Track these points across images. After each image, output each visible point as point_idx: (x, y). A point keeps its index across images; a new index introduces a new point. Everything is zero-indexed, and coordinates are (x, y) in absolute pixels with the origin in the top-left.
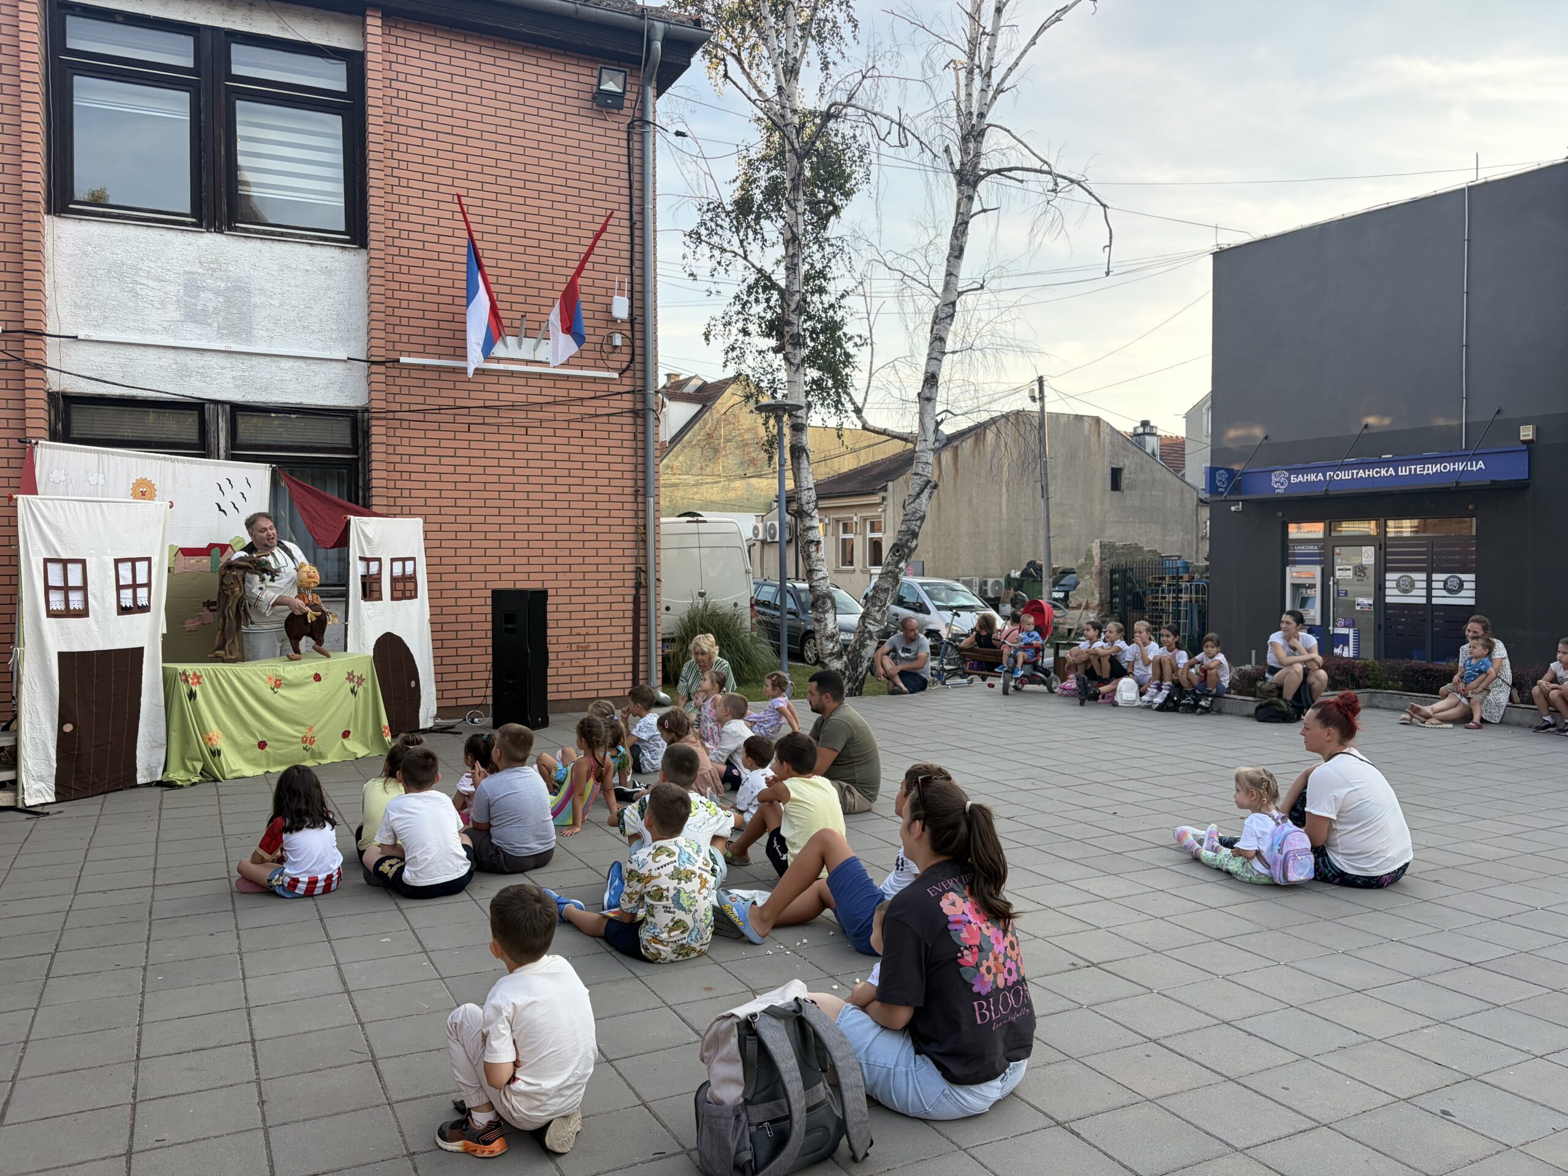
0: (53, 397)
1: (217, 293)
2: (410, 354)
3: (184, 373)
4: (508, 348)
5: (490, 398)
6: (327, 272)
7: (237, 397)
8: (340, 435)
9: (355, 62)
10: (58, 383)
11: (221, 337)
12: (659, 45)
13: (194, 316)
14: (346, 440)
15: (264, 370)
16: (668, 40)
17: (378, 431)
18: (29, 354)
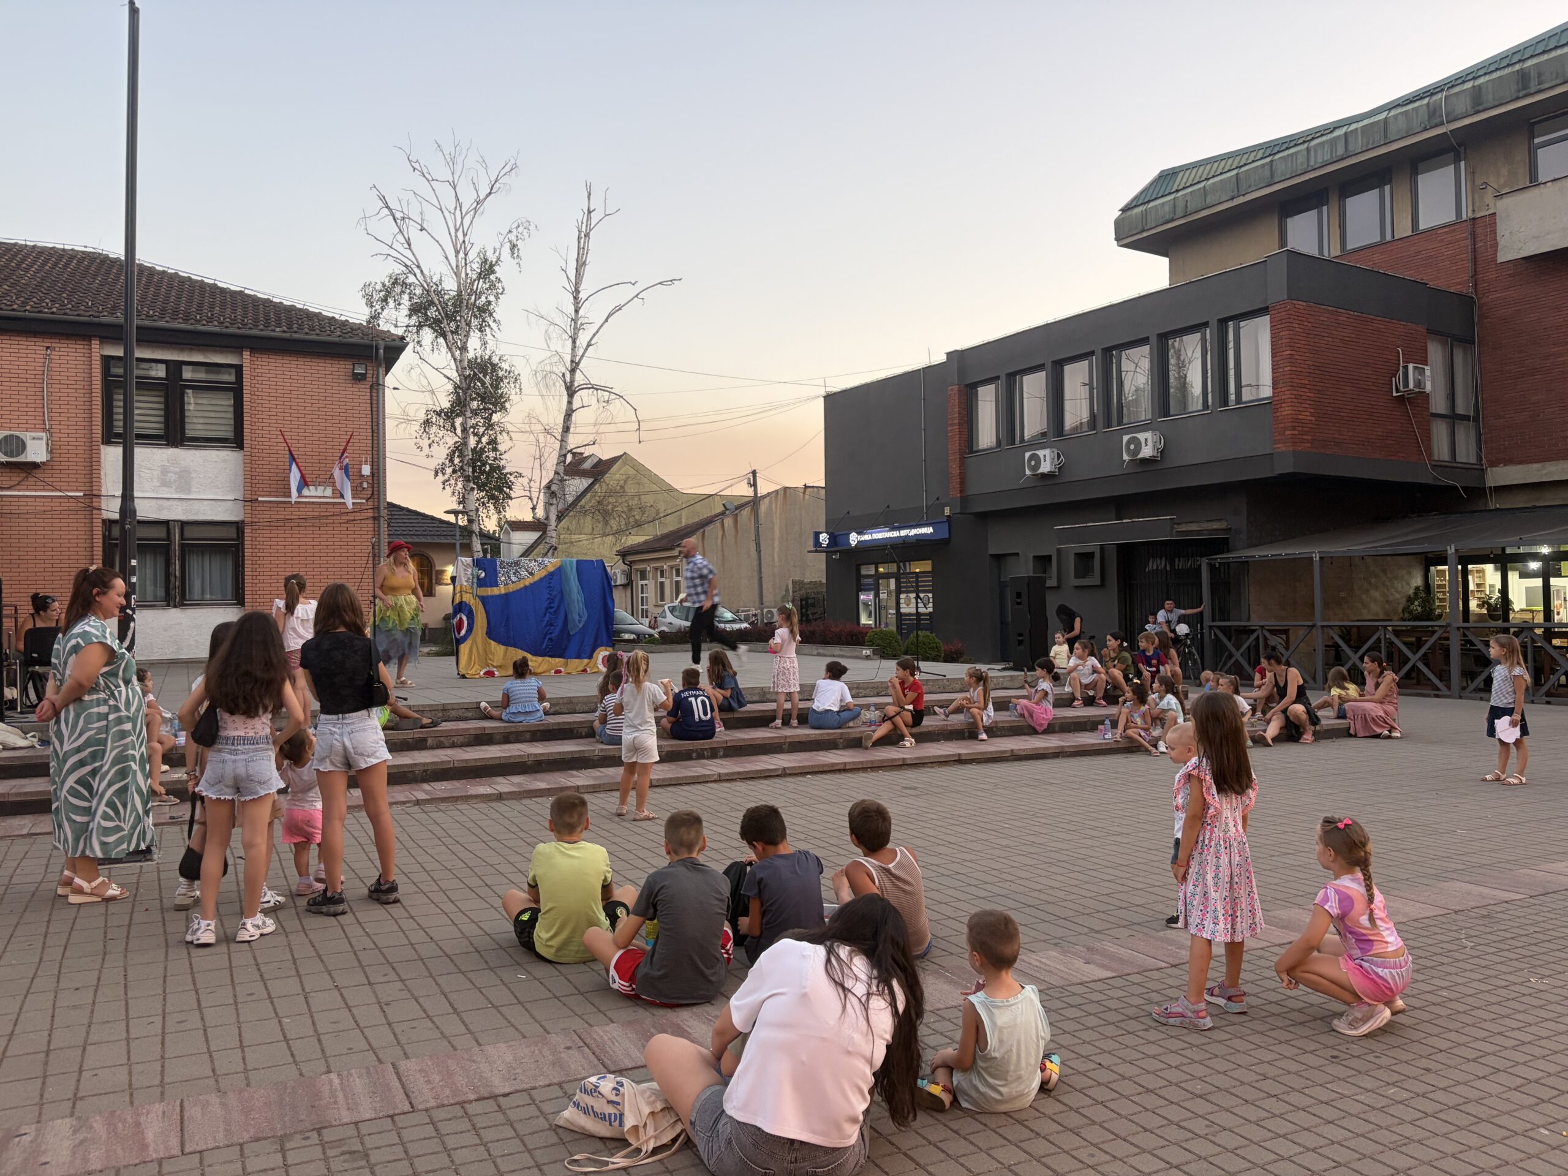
0: (104, 521)
1: (175, 473)
2: (263, 496)
3: (161, 509)
4: (310, 492)
5: (302, 515)
6: (225, 461)
7: (183, 518)
8: (232, 533)
9: (239, 369)
10: (106, 515)
11: (177, 492)
12: (382, 351)
13: (165, 484)
14: (235, 536)
15: (197, 505)
16: (387, 348)
17: (247, 531)
18: (95, 504)
